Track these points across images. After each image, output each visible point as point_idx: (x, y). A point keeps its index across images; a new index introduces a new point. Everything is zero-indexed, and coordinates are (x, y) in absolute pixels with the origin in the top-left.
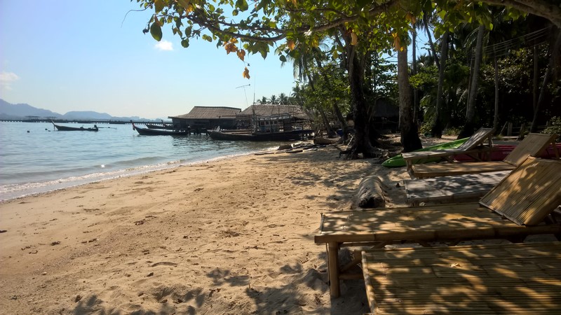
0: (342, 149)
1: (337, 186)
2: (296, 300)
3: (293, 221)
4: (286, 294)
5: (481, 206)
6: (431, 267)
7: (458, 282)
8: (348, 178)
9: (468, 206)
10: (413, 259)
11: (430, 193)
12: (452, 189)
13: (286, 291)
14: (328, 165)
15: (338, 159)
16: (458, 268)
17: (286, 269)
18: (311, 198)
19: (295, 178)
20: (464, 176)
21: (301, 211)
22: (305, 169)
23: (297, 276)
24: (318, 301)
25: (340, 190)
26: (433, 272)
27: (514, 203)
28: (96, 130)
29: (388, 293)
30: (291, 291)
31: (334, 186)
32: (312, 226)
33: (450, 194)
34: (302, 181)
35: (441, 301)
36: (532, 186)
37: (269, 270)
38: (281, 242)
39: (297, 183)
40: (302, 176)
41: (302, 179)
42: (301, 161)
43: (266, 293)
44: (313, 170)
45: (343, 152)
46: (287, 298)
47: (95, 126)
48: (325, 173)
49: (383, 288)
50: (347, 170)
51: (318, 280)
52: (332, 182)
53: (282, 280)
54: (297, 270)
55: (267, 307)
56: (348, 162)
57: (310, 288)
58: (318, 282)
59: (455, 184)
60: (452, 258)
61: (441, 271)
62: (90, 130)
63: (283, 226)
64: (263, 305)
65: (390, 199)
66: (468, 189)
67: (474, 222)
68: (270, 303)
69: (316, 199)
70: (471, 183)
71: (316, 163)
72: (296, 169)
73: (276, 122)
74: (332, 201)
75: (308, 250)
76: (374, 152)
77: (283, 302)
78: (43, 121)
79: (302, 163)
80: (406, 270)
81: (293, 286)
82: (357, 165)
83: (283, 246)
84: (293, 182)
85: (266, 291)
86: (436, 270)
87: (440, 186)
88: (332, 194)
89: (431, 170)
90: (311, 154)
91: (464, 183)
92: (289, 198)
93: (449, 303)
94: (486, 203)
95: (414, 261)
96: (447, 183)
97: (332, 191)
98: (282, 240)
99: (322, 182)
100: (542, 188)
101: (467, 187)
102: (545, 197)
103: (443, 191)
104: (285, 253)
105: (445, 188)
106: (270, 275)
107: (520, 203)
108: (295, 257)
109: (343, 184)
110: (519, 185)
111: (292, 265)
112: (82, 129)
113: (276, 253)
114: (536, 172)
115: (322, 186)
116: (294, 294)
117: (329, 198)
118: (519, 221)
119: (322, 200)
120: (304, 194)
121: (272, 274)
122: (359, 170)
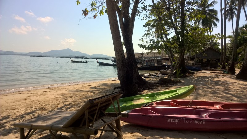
28: (86, 62)
47: (86, 61)
62: (84, 62)
73: (153, 61)
78: (80, 58)
112: (81, 62)
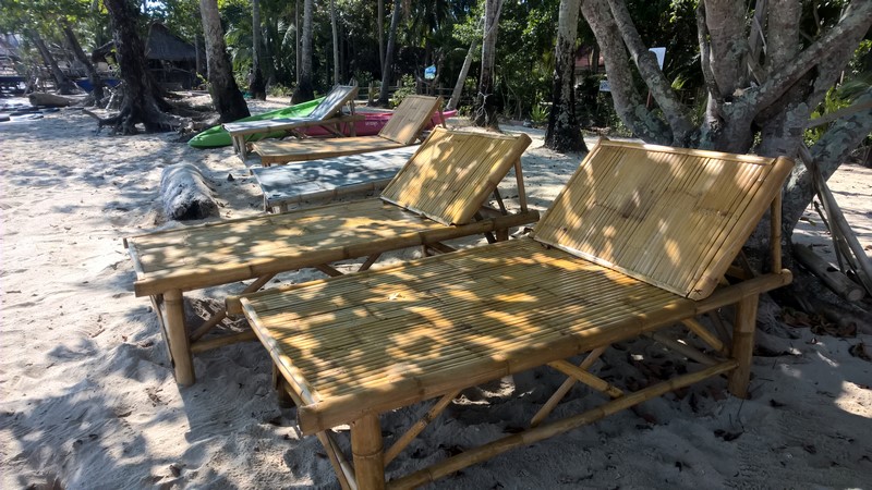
0: (100, 116)
1: (115, 184)
2: (109, 410)
3: (45, 259)
4: (82, 402)
5: (386, 203)
6: (364, 306)
7: (411, 320)
8: (131, 170)
9: (367, 204)
10: (330, 298)
11: (301, 187)
12: (331, 179)
13: (80, 397)
14: (80, 145)
15: (96, 134)
16: (400, 299)
17: (60, 355)
18: (68, 210)
19: (14, 173)
20: (340, 158)
21: (53, 237)
22: (32, 155)
23: (92, 364)
24: (155, 400)
25: (123, 191)
26: (371, 313)
27: (432, 194)
29: (320, 363)
30: (91, 394)
31: (107, 185)
32: (90, 263)
33: (331, 187)
34: (34, 179)
35: (403, 355)
36: (452, 170)
37: (21, 365)
38: (32, 304)
39: (24, 183)
40: (30, 168)
41: (31, 174)
42: (14, 138)
43: (34, 411)
44: (49, 155)
45: (102, 123)
46: (86, 411)
48: (78, 160)
49: (307, 355)
50: (123, 155)
51: (142, 361)
52: (101, 178)
53: (59, 378)
54: (85, 351)
55: (47, 439)
56: (119, 140)
57: (132, 381)
58: (144, 366)
59: (333, 173)
60: (384, 285)
61: (380, 310)
63: (22, 271)
64: (35, 436)
65: (224, 202)
66: (354, 179)
67: (390, 227)
68: (51, 428)
69: (79, 212)
70: (355, 170)
71: (51, 142)
72: (9, 156)
74: (115, 214)
75: (99, 311)
76: (166, 122)
77: (80, 420)
79: (18, 142)
80: (330, 317)
81: (91, 383)
82: (138, 146)
83: (36, 312)
84: (12, 182)
85: (33, 407)
86: (372, 308)
87: (312, 176)
88: (110, 200)
89: (286, 151)
90: (31, 125)
91: (346, 170)
92: (15, 213)
93: (416, 357)
94: (391, 197)
95: (334, 301)
96: (321, 170)
97: (107, 195)
98: (33, 300)
99: (80, 179)
100: (466, 172)
101: (351, 175)
102: (473, 184)
103: (320, 184)
104: (48, 323)
105: (320, 178)
106: (28, 373)
107: (440, 194)
108: (74, 328)
109: (125, 179)
110: (434, 168)
111: (72, 344)
113: (25, 327)
114: (452, 150)
115: (83, 185)
116: (99, 400)
117: (106, 209)
118: (445, 220)
119: (92, 214)
120: (47, 204)
121: (29, 369)
122: (146, 154)
